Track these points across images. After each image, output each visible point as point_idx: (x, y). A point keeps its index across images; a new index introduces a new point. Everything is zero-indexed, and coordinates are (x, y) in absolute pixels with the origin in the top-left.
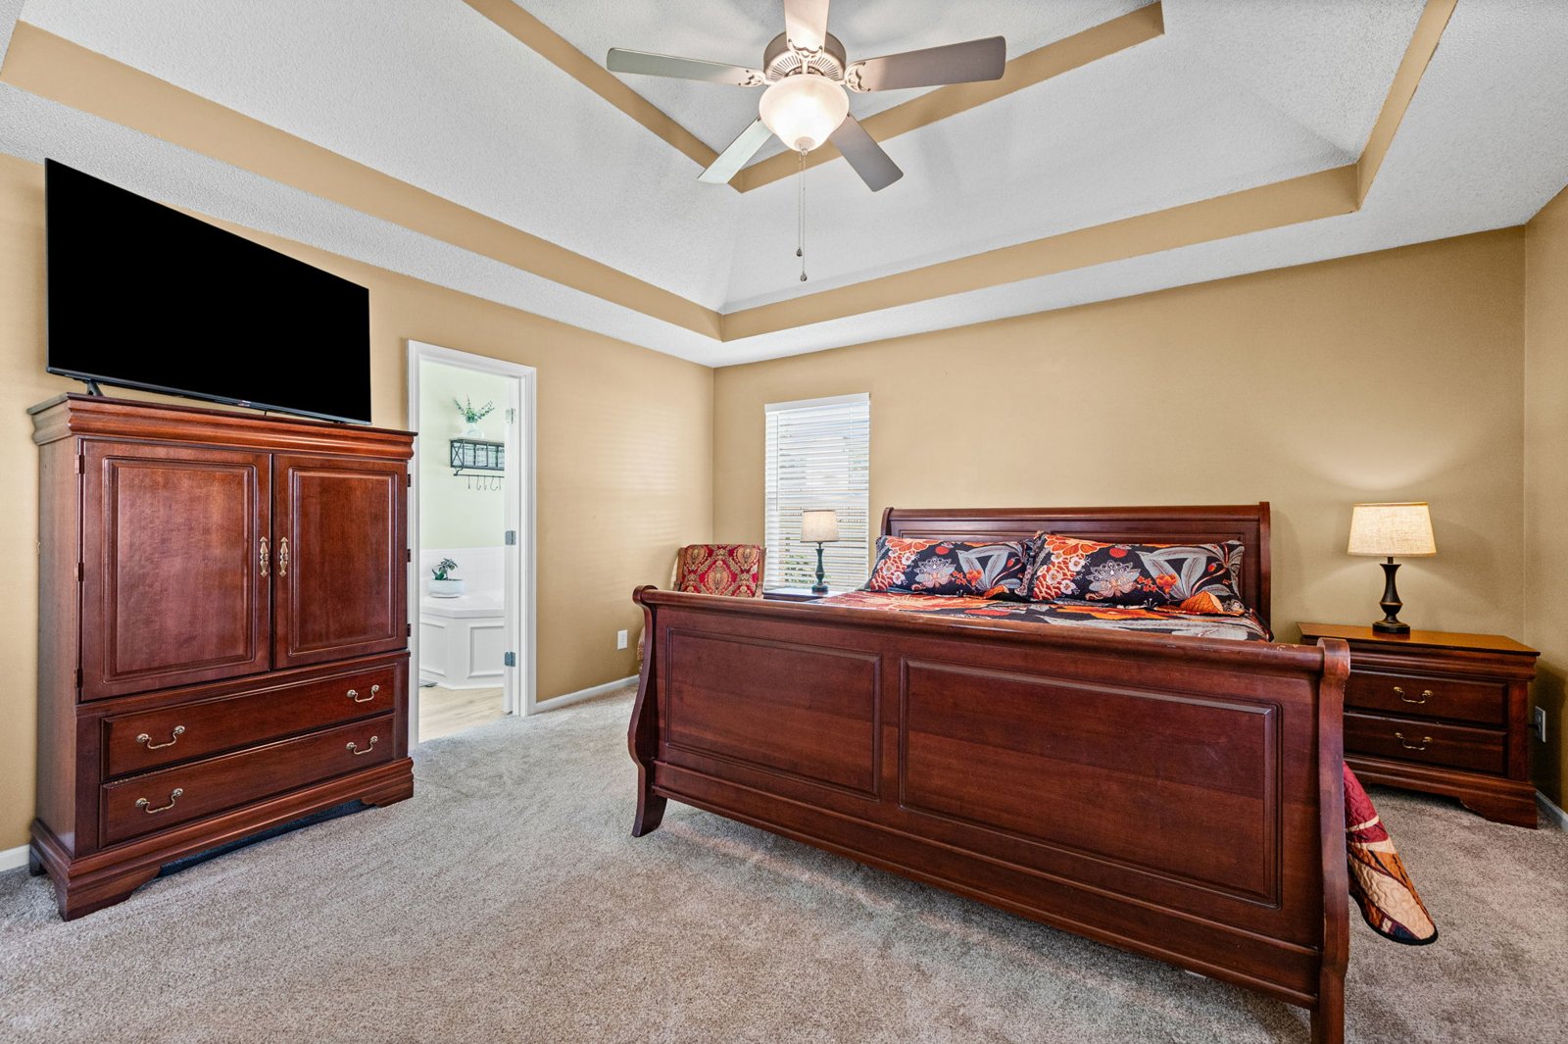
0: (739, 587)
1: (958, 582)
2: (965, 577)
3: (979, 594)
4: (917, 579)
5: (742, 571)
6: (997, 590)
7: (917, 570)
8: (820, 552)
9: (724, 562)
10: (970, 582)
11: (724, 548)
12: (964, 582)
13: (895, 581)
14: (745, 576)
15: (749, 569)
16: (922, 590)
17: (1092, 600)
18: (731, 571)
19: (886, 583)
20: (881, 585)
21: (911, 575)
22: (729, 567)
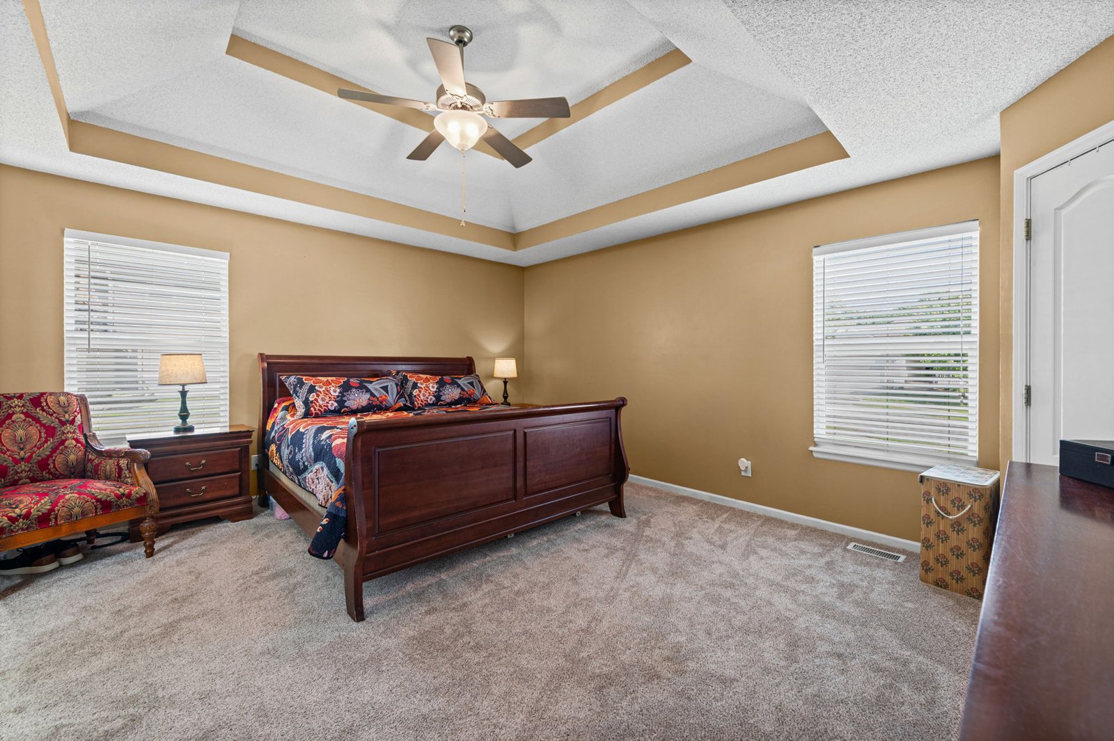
0: (63, 442)
1: (374, 403)
2: (378, 400)
3: (387, 409)
4: (346, 404)
5: (63, 423)
6: (397, 406)
7: (345, 399)
8: (184, 394)
9: (27, 415)
10: (381, 403)
11: (21, 397)
12: (378, 403)
13: (330, 407)
14: (69, 427)
15: (74, 420)
16: (348, 412)
17: (441, 405)
18: (42, 425)
19: (323, 410)
20: (318, 411)
21: (341, 402)
22: (37, 421)
